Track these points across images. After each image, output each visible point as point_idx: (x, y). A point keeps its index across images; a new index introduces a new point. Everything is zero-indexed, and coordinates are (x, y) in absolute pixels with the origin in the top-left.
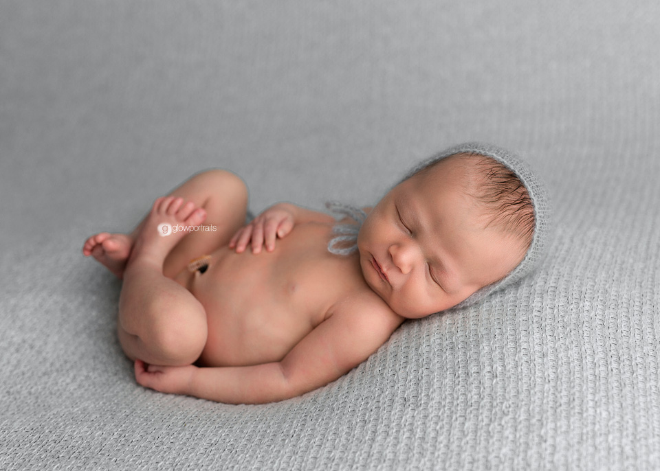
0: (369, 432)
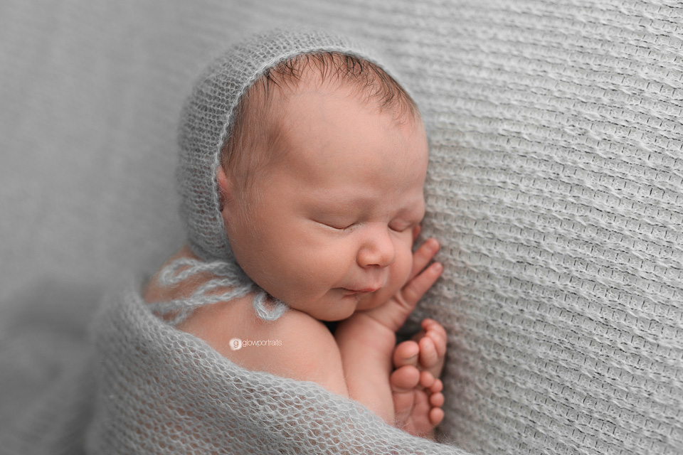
0: (560, 318)
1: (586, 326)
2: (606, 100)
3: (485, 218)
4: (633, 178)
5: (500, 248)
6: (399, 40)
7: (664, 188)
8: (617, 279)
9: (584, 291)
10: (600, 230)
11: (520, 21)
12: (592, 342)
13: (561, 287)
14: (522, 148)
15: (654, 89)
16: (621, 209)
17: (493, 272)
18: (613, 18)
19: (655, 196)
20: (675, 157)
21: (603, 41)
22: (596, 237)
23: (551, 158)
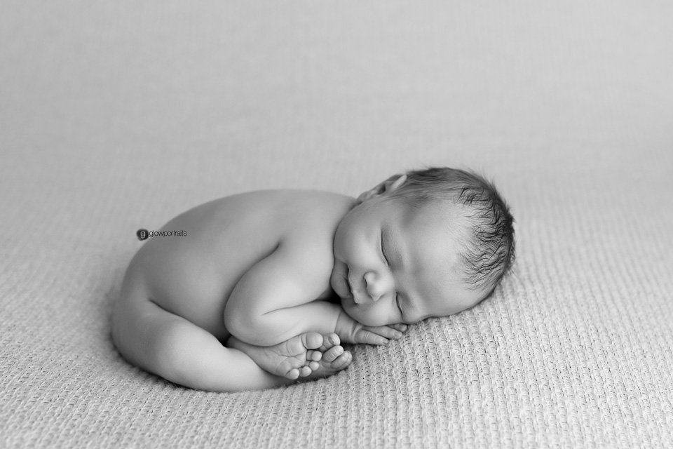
1: (391, 415)
2: (541, 386)
3: (437, 345)
4: (498, 411)
5: (422, 360)
6: (532, 283)
7: (499, 429)
8: (429, 421)
9: (413, 406)
10: (456, 403)
11: (572, 335)
12: (382, 421)
13: (410, 395)
14: (491, 350)
15: (562, 412)
16: (475, 409)
17: (405, 362)
18: (597, 381)
19: (493, 427)
20: (522, 431)
21: (579, 379)
22: (451, 402)
23: (491, 365)
